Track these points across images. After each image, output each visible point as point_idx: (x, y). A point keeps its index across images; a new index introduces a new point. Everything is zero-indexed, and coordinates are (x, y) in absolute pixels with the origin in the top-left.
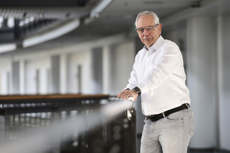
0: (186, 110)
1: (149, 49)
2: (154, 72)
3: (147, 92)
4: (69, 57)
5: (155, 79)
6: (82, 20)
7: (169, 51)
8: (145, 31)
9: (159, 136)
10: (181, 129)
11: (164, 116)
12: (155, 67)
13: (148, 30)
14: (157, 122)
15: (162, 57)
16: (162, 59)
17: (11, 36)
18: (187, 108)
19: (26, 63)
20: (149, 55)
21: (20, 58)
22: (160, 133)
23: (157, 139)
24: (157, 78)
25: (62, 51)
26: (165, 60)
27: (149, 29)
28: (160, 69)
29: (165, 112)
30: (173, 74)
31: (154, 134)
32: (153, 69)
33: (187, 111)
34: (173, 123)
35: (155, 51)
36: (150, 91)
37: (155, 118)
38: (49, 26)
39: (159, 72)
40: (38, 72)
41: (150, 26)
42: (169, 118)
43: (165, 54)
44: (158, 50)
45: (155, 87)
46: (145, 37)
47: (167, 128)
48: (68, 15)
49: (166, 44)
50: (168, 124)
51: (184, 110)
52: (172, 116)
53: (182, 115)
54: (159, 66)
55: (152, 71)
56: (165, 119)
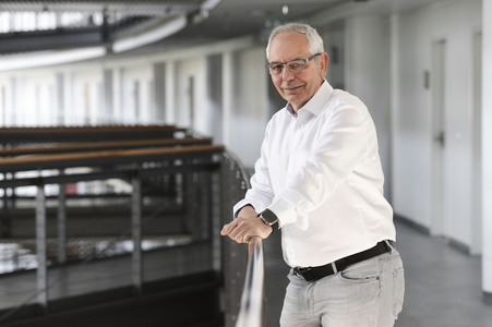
0: (386, 255)
1: (299, 112)
2: (310, 171)
3: (294, 220)
4: (178, 65)
5: (311, 189)
6: (190, 17)
7: (345, 119)
8: (284, 70)
9: (322, 315)
10: (374, 301)
11: (335, 270)
12: (312, 159)
13: (292, 67)
14: (318, 283)
15: (329, 134)
16: (329, 139)
17: (97, 37)
18: (388, 250)
19: (122, 71)
20: (298, 126)
21: (114, 65)
22: (325, 310)
23: (317, 320)
24: (317, 187)
25: (169, 57)
26: (336, 141)
27: (296, 65)
28: (324, 165)
29: (336, 262)
30: (354, 172)
31: (311, 311)
32: (308, 162)
33: (388, 258)
34: (357, 287)
35: (311, 116)
36: (300, 219)
37: (313, 274)
38: (146, 24)
39: (321, 171)
40: (137, 84)
41: (296, 59)
42: (348, 275)
43: (336, 127)
44: (320, 116)
45: (311, 207)
46: (284, 85)
47: (341, 299)
48: (168, 10)
49: (337, 103)
50: (344, 289)
51: (382, 256)
52: (352, 270)
53: (377, 269)
54: (321, 156)
55: (304, 169)
56: (337, 277)
